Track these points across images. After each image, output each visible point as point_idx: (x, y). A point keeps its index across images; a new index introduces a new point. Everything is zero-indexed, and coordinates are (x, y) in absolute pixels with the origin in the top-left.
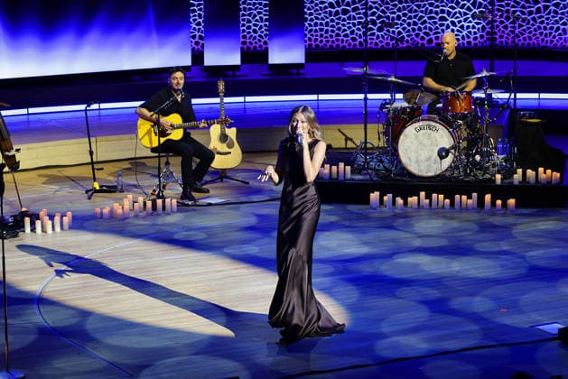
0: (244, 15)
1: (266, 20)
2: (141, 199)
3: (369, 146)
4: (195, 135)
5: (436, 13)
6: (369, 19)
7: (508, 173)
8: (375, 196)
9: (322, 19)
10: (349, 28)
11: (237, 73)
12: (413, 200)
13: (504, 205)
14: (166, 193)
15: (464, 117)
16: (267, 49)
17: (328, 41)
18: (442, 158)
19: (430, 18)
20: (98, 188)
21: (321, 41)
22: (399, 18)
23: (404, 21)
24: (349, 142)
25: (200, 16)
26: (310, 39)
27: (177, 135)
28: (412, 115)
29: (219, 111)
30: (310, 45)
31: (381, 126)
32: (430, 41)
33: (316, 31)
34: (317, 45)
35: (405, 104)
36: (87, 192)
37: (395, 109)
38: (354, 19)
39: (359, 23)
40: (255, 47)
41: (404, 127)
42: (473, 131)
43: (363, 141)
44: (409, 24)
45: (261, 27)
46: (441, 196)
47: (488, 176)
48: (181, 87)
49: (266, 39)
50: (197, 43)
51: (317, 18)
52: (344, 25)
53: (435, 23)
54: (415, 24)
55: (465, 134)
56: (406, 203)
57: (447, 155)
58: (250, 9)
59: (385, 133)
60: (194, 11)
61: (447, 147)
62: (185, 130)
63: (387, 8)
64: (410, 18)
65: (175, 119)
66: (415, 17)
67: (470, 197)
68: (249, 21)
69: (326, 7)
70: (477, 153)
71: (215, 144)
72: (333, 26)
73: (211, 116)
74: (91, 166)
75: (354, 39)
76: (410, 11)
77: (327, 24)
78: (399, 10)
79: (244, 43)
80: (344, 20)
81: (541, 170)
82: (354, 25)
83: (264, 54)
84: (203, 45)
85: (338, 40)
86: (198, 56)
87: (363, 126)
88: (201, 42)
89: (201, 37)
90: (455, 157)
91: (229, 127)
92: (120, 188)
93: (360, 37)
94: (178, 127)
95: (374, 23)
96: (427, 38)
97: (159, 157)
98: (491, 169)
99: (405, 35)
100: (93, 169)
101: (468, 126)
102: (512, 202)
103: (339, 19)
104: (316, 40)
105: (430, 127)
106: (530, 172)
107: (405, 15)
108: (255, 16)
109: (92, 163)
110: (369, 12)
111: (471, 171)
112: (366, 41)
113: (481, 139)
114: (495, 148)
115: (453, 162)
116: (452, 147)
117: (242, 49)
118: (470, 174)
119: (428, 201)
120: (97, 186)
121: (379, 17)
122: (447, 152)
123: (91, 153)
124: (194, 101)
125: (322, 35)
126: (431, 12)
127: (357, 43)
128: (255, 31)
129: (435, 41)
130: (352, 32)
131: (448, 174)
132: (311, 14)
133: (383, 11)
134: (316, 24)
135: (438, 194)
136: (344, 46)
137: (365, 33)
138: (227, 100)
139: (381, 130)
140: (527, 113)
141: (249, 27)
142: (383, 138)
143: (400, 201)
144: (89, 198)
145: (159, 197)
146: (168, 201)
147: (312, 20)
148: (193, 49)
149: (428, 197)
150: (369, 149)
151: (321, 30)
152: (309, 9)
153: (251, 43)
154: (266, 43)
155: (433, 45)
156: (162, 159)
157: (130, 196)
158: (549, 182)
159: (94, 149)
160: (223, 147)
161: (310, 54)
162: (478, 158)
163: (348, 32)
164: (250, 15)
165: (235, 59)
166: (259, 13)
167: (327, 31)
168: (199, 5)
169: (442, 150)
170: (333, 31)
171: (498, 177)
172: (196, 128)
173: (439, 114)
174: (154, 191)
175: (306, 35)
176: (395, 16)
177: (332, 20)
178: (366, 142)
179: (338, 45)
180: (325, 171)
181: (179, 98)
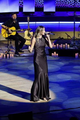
2: (2, 54)
3: (75, 38)
4: (20, 34)
11: (34, 14)
14: (10, 52)
16: (43, 7)
17: (63, 5)
21: (61, 5)
24: (69, 37)
26: (57, 4)
27: (14, 34)
29: (27, 26)
30: (57, 6)
31: (79, 32)
34: (59, 6)
40: (39, 6)
43: (73, 36)
48: (15, 19)
49: (43, 4)
50: (21, 5)
62: (16, 32)
65: (13, 28)
71: (26, 37)
73: (25, 28)
75: (71, 4)
79: (36, 5)
83: (42, 9)
84: (23, 5)
85: (66, 4)
86: (21, 9)
87: (73, 32)
89: (22, 3)
91: (31, 32)
93: (73, 4)
94: (14, 31)
97: (8, 41)
104: (59, 4)
112: (75, 5)
117: (35, 7)
124: (20, 23)
125: (61, 3)
127: (72, 5)
128: (39, 1)
130: (71, 2)
136: (68, 6)
137: (75, 2)
138: (30, 23)
145: (8, 54)
146: (11, 55)
148: (20, 7)
153: (38, 5)
154: (43, 5)
160: (29, 38)
161: (57, 9)
163: (69, 2)
165: (33, 10)
170: (64, 2)
174: (6, 51)
175: (56, 3)
178: (74, 37)
179: (66, 6)
180: (61, 46)
181: (15, 22)
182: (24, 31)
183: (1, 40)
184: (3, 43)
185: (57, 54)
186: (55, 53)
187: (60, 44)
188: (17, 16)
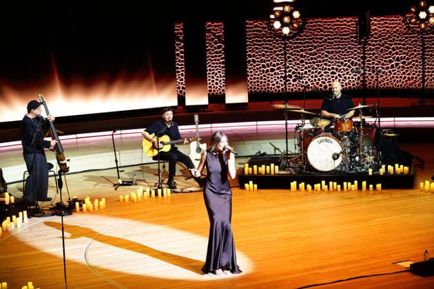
0: (209, 74)
1: (223, 76)
2: (148, 190)
3: (289, 153)
5: (329, 69)
6: (287, 74)
7: (377, 168)
8: (293, 184)
9: (258, 75)
10: (275, 80)
11: (206, 110)
12: (317, 186)
13: (375, 188)
14: (164, 185)
15: (348, 134)
16: (224, 94)
17: (262, 89)
18: (334, 159)
19: (325, 73)
20: (121, 183)
21: (258, 89)
22: (306, 73)
23: (309, 75)
24: (277, 151)
25: (182, 75)
26: (251, 88)
28: (316, 133)
29: (195, 133)
30: (251, 91)
31: (296, 140)
32: (326, 87)
33: (255, 82)
34: (255, 91)
35: (311, 127)
36: (114, 185)
37: (305, 130)
38: (278, 74)
39: (281, 77)
40: (217, 93)
41: (311, 141)
42: (354, 142)
43: (285, 149)
44: (312, 77)
45: (220, 81)
46: (335, 183)
47: (363, 170)
48: (171, 119)
49: (224, 88)
50: (181, 92)
51: (255, 75)
52: (272, 78)
53: (328, 76)
54: (316, 76)
55: (349, 144)
56: (313, 188)
57: (338, 157)
58: (213, 70)
59: (299, 145)
60: (179, 72)
61: (338, 152)
62: (172, 145)
63: (299, 67)
64: (313, 73)
65: (166, 138)
66: (316, 72)
67: (353, 183)
68: (213, 77)
69: (260, 68)
70: (357, 155)
71: (193, 154)
72: (265, 79)
73: (191, 137)
74: (116, 170)
75: (278, 87)
76: (313, 69)
77: (261, 78)
78: (306, 68)
79: (210, 91)
80: (272, 75)
81: (397, 165)
82: (278, 78)
83: (223, 97)
84: (184, 93)
85: (268, 88)
86: (181, 99)
87: (285, 140)
88: (184, 91)
89: (183, 88)
90: (343, 158)
91: (202, 143)
92: (134, 182)
93: (282, 85)
94: (167, 144)
95: (290, 76)
96: (324, 85)
97: (159, 163)
98: (366, 165)
99: (310, 83)
100: (118, 171)
101: (351, 139)
102: (379, 186)
103: (269, 74)
104: (255, 88)
105: (327, 141)
106: (390, 168)
107: (309, 71)
108: (216, 74)
109: (117, 167)
110: (287, 70)
111: (353, 167)
112: (286, 88)
113: (359, 147)
114: (368, 152)
115: (342, 162)
116: (341, 153)
117: (209, 94)
118: (352, 170)
119: (327, 186)
120: (120, 181)
121: (294, 73)
122: (338, 156)
123: (116, 161)
124: (180, 127)
125: (258, 85)
126: (326, 69)
127: (280, 89)
128: (217, 83)
129: (328, 87)
130: (277, 83)
131: (339, 169)
132: (251, 72)
133: (296, 69)
134: (255, 78)
135: (333, 182)
136: (272, 92)
137: (285, 83)
138: (200, 126)
139: (297, 143)
140: (387, 130)
141: (213, 81)
142: (298, 148)
143: (309, 187)
144: (116, 189)
145: (159, 188)
146: (165, 190)
147: (252, 76)
148: (179, 95)
149: (327, 184)
150: (289, 155)
151: (258, 82)
152: (250, 69)
153: (214, 91)
154: (223, 90)
155: (328, 89)
157: (141, 188)
158: (402, 173)
159: (118, 159)
160: (198, 156)
162: (357, 158)
163: (275, 83)
164: (213, 73)
165: (204, 101)
166: (219, 72)
167: (261, 83)
168: (182, 68)
169: (336, 154)
170: (265, 82)
171: (370, 171)
172: (182, 143)
173: (332, 132)
174: (156, 184)
175: (248, 85)
176: (303, 72)
177: (265, 76)
178: (287, 151)
179: (269, 91)
180: (262, 169)
181: (169, 126)
182: (190, 142)
183: (144, 162)
184: (149, 167)
185: (256, 186)
186: (251, 182)
187: (259, 165)
188: (174, 113)
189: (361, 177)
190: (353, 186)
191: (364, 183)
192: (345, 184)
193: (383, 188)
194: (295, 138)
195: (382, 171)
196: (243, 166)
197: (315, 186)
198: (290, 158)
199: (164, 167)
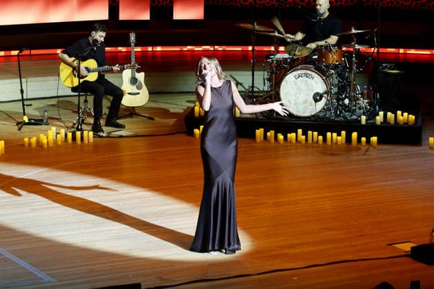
2: (63, 131)
3: (255, 89)
7: (372, 115)
8: (259, 132)
12: (292, 136)
13: (368, 141)
14: (84, 127)
15: (335, 67)
16: (172, 7)
17: (223, 2)
18: (316, 101)
20: (27, 121)
24: (239, 86)
27: (92, 77)
28: (292, 65)
30: (208, 4)
31: (266, 73)
32: (309, 3)
35: (286, 56)
36: (18, 124)
37: (277, 61)
40: (162, 5)
41: (285, 75)
42: (343, 79)
43: (251, 85)
46: (316, 133)
47: (354, 117)
55: (336, 81)
56: (286, 138)
57: (321, 99)
59: (270, 80)
61: (321, 92)
65: (92, 63)
67: (339, 135)
70: (346, 97)
71: (126, 87)
74: (20, 104)
75: (245, 1)
79: (153, 2)
81: (399, 113)
84: (119, 3)
85: (231, 1)
87: (251, 73)
90: (328, 100)
91: (139, 72)
92: (45, 121)
94: (93, 71)
96: (306, 1)
97: (79, 96)
98: (358, 111)
100: (23, 105)
101: (339, 75)
102: (374, 139)
105: (307, 75)
106: (390, 114)
109: (23, 100)
111: (341, 112)
113: (350, 86)
114: (362, 94)
115: (326, 105)
116: (325, 93)
117: (151, 6)
118: (339, 115)
119: (304, 137)
120: (26, 119)
122: (321, 97)
123: (22, 91)
131: (322, 114)
135: (313, 131)
136: (237, 6)
139: (266, 77)
140: (388, 65)
142: (267, 83)
143: (281, 137)
144: (20, 129)
145: (78, 130)
146: (86, 132)
148: (110, 6)
149: (305, 133)
150: (255, 92)
153: (159, 2)
154: (171, 1)
156: (81, 97)
157: (54, 129)
158: (406, 123)
159: (24, 88)
160: (134, 89)
162: (347, 101)
169: (317, 94)
171: (364, 118)
173: (314, 64)
174: (74, 124)
178: (253, 87)
183: (59, 95)
189: (351, 126)
190: (339, 138)
191: (355, 135)
192: (329, 134)
193: (379, 142)
194: (264, 70)
195: (379, 118)
196: (192, 105)
197: (289, 135)
198: (256, 97)
199: (86, 101)
